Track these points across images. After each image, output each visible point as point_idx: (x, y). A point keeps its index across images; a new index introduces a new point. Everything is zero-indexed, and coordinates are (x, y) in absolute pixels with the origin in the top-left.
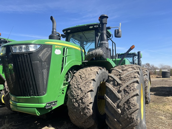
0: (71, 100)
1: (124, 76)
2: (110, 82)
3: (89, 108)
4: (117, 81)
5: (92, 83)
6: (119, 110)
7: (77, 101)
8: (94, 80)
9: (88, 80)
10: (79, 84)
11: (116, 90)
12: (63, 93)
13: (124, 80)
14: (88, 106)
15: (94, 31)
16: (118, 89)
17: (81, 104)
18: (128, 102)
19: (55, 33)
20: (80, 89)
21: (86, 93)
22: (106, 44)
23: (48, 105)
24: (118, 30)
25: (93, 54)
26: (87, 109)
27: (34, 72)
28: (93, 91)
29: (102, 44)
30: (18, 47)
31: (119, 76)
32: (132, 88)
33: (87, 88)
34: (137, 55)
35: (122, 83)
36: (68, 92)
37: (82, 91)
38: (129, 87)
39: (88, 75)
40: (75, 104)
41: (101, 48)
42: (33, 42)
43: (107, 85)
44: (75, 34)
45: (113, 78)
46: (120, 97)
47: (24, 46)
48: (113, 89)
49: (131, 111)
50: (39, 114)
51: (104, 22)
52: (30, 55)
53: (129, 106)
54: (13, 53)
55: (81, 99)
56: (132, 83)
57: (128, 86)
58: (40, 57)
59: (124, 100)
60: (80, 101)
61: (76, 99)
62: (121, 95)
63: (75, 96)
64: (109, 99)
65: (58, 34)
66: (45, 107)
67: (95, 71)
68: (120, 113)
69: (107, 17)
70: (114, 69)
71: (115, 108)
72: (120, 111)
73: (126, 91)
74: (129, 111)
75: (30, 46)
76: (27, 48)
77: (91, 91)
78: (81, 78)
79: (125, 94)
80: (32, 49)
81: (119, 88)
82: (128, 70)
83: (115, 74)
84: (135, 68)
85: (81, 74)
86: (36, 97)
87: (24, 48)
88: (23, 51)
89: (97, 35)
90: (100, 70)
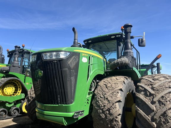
0: (97, 110)
1: (156, 86)
2: (141, 92)
3: (118, 120)
4: (149, 91)
5: (119, 93)
6: (154, 123)
7: (103, 112)
8: (121, 90)
9: (115, 90)
10: (105, 94)
11: (149, 100)
12: (88, 103)
13: (158, 90)
14: (117, 118)
15: (116, 40)
16: (151, 100)
17: (108, 116)
18: (164, 114)
19: (76, 43)
20: (107, 99)
21: (114, 104)
22: (131, 53)
23: (76, 114)
24: (142, 39)
25: (118, 62)
26: (116, 121)
27: (64, 79)
28: (121, 102)
29: (127, 52)
30: (48, 54)
31: (151, 86)
32: (168, 99)
33: (114, 98)
34: (156, 67)
35: (156, 93)
36: (94, 102)
37: (108, 101)
38: (165, 98)
39: (114, 84)
40: (101, 115)
41: (126, 57)
42: (63, 49)
43: (138, 96)
44: (96, 44)
45: (144, 88)
46: (155, 109)
47: (54, 53)
48: (145, 100)
49: (169, 125)
50: (67, 123)
51: (128, 31)
52: (61, 62)
53: (166, 120)
54: (44, 60)
55: (109, 110)
56: (167, 94)
57: (162, 97)
58: (69, 64)
59: (160, 112)
60: (108, 112)
61: (102, 110)
62: (156, 107)
63: (102, 107)
64: (141, 111)
65: (79, 45)
66: (73, 116)
67: (122, 80)
68: (156, 127)
69: (131, 26)
70: (143, 79)
71: (149, 122)
72: (155, 125)
73: (162, 102)
74: (167, 126)
75: (61, 53)
76: (58, 55)
77: (119, 101)
78: (107, 88)
79: (160, 105)
80: (62, 56)
81: (153, 99)
82: (160, 79)
83: (146, 83)
84: (168, 78)
85: (106, 83)
86: (64, 105)
87: (55, 55)
88: (54, 58)
89: (119, 45)
90: (126, 80)
